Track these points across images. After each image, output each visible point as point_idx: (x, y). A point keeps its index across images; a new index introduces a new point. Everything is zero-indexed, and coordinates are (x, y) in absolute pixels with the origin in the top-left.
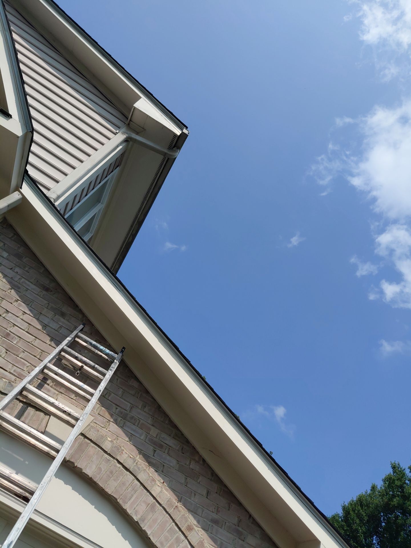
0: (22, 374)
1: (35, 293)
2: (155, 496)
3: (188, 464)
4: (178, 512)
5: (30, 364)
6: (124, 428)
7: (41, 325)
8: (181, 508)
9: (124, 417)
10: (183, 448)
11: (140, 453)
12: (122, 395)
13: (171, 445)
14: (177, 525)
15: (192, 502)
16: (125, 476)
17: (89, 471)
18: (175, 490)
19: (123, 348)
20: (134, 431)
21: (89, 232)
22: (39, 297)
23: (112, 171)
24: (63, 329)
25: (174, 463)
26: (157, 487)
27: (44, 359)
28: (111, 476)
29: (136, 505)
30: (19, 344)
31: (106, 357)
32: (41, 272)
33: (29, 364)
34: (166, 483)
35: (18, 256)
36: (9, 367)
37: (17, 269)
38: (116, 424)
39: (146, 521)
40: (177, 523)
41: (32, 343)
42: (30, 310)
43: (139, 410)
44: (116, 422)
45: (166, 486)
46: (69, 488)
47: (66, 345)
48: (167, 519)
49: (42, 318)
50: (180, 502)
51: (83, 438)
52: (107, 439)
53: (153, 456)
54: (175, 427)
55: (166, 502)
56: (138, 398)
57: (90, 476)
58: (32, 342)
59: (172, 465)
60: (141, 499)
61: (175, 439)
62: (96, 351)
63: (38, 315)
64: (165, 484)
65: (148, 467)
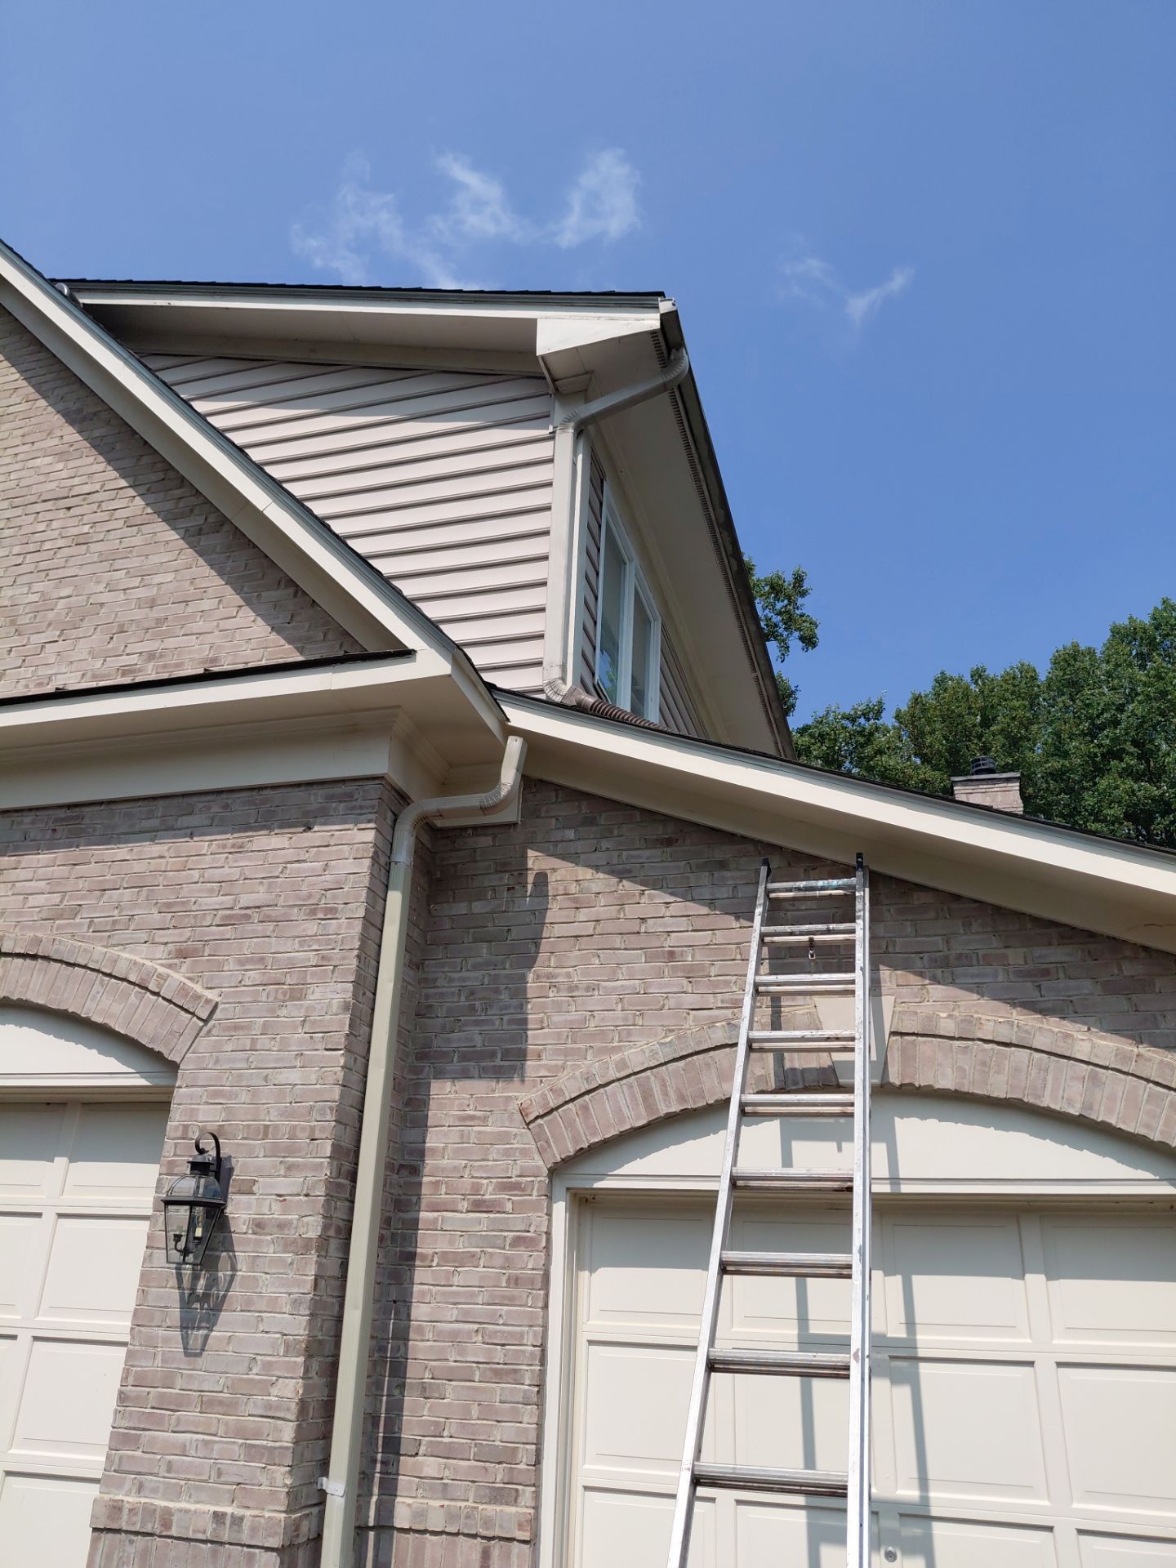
0: (736, 1000)
1: (658, 862)
2: (1088, 1060)
3: (1116, 972)
4: (1148, 1063)
5: (736, 975)
6: (957, 981)
7: (704, 905)
8: (1150, 1054)
9: (945, 963)
10: (1089, 951)
11: (1014, 1005)
12: (916, 931)
13: (1062, 959)
14: (1157, 1084)
15: (1167, 1031)
16: (1012, 1056)
17: (946, 1082)
18: (1119, 1030)
19: (857, 858)
20: (977, 976)
21: (650, 622)
22: (667, 864)
23: (601, 504)
24: (739, 888)
25: (1087, 986)
26: (1081, 1043)
27: (749, 954)
28: (987, 1070)
29: (1061, 1090)
30: (698, 957)
31: (840, 892)
32: (639, 820)
33: (735, 978)
34: (1094, 1027)
35: (590, 821)
36: (710, 1001)
37: (605, 844)
38: (939, 983)
39: (1096, 1107)
40: (1156, 1080)
41: (714, 942)
42: (671, 894)
43: (964, 937)
44: (935, 980)
45: (1096, 1032)
46: (932, 1123)
47: (762, 925)
48: (1134, 1084)
49: (696, 893)
50: (1142, 1043)
51: (899, 1038)
52: (940, 1017)
53: (1041, 996)
54: (1053, 924)
55: (1113, 1058)
56: (946, 918)
57: (953, 1088)
58: (712, 941)
59: (1085, 991)
60: (1064, 1078)
61: (1063, 944)
62: (817, 893)
63: (688, 894)
64: (1093, 1029)
65: (1044, 1020)
